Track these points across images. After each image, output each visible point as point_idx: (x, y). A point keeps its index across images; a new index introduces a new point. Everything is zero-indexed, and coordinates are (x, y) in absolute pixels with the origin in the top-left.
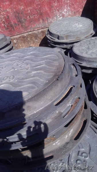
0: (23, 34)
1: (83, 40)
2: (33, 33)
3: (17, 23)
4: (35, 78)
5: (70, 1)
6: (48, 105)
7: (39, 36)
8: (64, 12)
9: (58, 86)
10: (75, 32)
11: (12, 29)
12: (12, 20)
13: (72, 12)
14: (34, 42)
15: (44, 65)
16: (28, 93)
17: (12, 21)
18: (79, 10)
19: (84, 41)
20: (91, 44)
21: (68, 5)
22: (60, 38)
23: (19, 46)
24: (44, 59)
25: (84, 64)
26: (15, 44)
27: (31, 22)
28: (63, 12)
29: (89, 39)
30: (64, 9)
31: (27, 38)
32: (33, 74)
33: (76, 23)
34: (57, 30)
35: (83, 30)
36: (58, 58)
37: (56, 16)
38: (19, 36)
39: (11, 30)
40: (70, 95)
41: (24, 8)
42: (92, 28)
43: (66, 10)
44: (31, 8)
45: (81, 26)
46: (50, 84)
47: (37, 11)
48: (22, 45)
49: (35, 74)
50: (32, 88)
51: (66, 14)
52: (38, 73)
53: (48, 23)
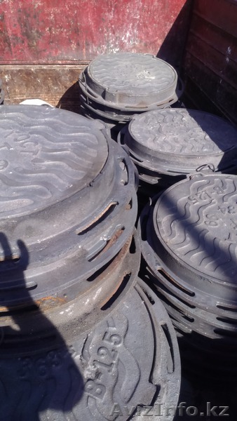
0: (28, 66)
1: (153, 110)
2: (51, 70)
3: (19, 35)
4: (49, 174)
5: (140, 17)
6: (66, 232)
7: (63, 78)
8: (125, 39)
9: (89, 197)
10: (139, 89)
11: (7, 48)
12: (10, 26)
13: (141, 42)
14: (49, 90)
15: (68, 152)
16: (33, 202)
17: (9, 28)
18: (156, 41)
19: (154, 112)
20: (167, 123)
21: (136, 24)
22: (107, 95)
23: (15, 91)
24: (70, 139)
25: (146, 163)
26: (7, 84)
27: (52, 42)
28: (123, 38)
29: (163, 111)
30: (126, 32)
31: (35, 78)
32: (45, 165)
33: (146, 69)
34: (103, 77)
35: (157, 88)
36: (97, 141)
37: (108, 42)
38: (18, 68)
39: (4, 50)
40: (107, 218)
41: (43, 7)
42: (173, 87)
43: (130, 33)
44: (58, 11)
45: (153, 78)
46: (76, 192)
47: (69, 22)
48: (20, 91)
49: (49, 166)
50: (42, 193)
51: (128, 44)
52: (54, 165)
53: (88, 54)
